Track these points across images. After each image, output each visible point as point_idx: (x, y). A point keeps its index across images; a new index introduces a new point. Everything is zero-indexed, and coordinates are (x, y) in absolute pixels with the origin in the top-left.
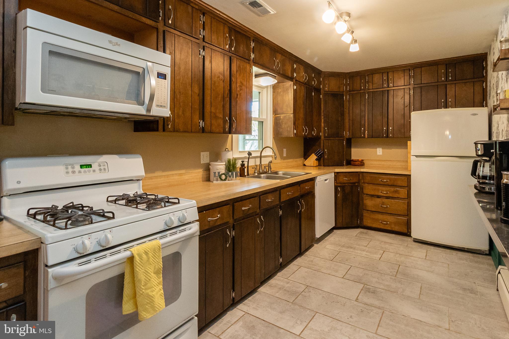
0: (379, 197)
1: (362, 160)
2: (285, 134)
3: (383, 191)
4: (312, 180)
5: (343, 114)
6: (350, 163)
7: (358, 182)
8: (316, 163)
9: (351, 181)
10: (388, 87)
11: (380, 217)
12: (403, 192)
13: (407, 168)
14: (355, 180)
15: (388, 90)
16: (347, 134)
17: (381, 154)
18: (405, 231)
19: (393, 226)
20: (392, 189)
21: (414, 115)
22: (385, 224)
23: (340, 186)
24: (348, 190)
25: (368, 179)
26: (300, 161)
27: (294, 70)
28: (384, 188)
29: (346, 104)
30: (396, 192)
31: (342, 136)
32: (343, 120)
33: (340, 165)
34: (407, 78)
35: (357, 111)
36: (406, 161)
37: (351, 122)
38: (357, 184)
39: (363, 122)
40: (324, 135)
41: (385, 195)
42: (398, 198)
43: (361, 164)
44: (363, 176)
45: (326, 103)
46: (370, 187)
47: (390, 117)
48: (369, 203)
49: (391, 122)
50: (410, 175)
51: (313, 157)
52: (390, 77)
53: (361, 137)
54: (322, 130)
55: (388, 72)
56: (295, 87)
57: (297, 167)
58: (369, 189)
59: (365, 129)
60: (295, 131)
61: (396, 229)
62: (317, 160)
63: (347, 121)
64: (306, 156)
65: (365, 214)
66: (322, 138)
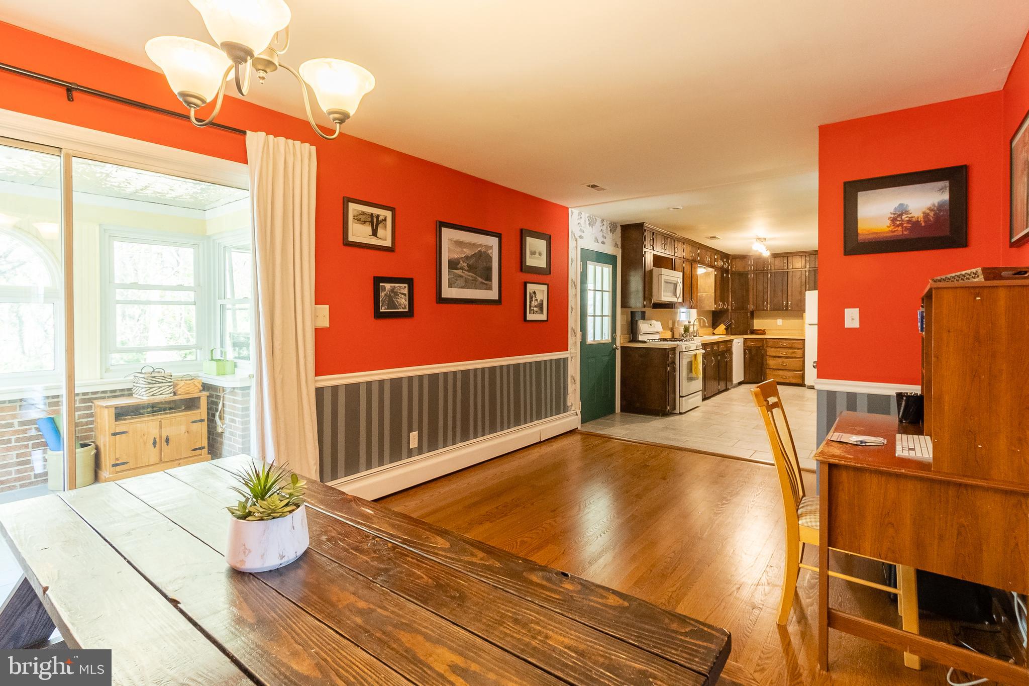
0: (779, 357)
1: (765, 330)
2: (708, 308)
3: (784, 352)
4: (731, 341)
5: (747, 291)
6: (753, 332)
7: (763, 347)
8: (725, 332)
9: (757, 346)
10: (788, 269)
11: (781, 373)
12: (799, 352)
13: (803, 334)
14: (759, 344)
15: (788, 272)
16: (751, 307)
17: (781, 324)
18: (800, 382)
19: (791, 379)
20: (791, 351)
21: (807, 293)
22: (784, 378)
23: (747, 349)
24: (754, 352)
25: (770, 343)
26: (711, 330)
27: (715, 260)
28: (783, 350)
29: (751, 283)
30: (794, 353)
31: (747, 309)
32: (748, 295)
33: (747, 334)
34: (803, 262)
35: (760, 288)
36: (802, 330)
37: (755, 297)
38: (761, 348)
39: (765, 298)
40: (732, 308)
41: (784, 356)
42: (795, 357)
43: (763, 332)
44: (766, 341)
45: (733, 280)
46: (773, 349)
47: (790, 293)
48: (771, 362)
49: (790, 298)
50: (804, 339)
51: (722, 328)
52: (790, 261)
53: (764, 310)
54: (730, 304)
55: (788, 257)
56: (716, 273)
57: (709, 334)
58: (771, 352)
59: (767, 304)
60: (715, 306)
61: (793, 381)
62: (725, 329)
63: (751, 296)
64: (714, 325)
65: (768, 371)
66: (730, 311)
